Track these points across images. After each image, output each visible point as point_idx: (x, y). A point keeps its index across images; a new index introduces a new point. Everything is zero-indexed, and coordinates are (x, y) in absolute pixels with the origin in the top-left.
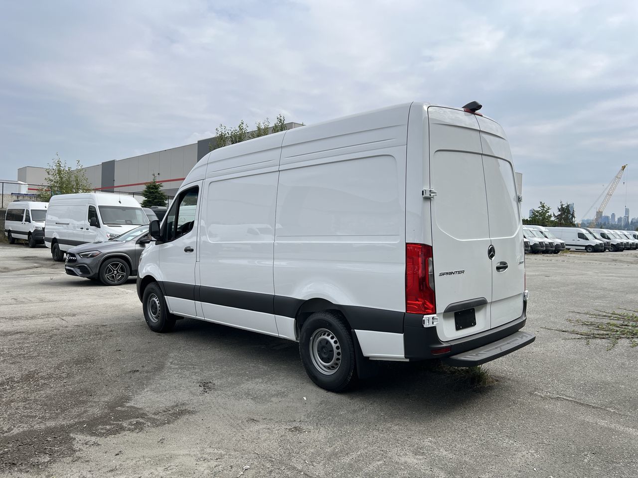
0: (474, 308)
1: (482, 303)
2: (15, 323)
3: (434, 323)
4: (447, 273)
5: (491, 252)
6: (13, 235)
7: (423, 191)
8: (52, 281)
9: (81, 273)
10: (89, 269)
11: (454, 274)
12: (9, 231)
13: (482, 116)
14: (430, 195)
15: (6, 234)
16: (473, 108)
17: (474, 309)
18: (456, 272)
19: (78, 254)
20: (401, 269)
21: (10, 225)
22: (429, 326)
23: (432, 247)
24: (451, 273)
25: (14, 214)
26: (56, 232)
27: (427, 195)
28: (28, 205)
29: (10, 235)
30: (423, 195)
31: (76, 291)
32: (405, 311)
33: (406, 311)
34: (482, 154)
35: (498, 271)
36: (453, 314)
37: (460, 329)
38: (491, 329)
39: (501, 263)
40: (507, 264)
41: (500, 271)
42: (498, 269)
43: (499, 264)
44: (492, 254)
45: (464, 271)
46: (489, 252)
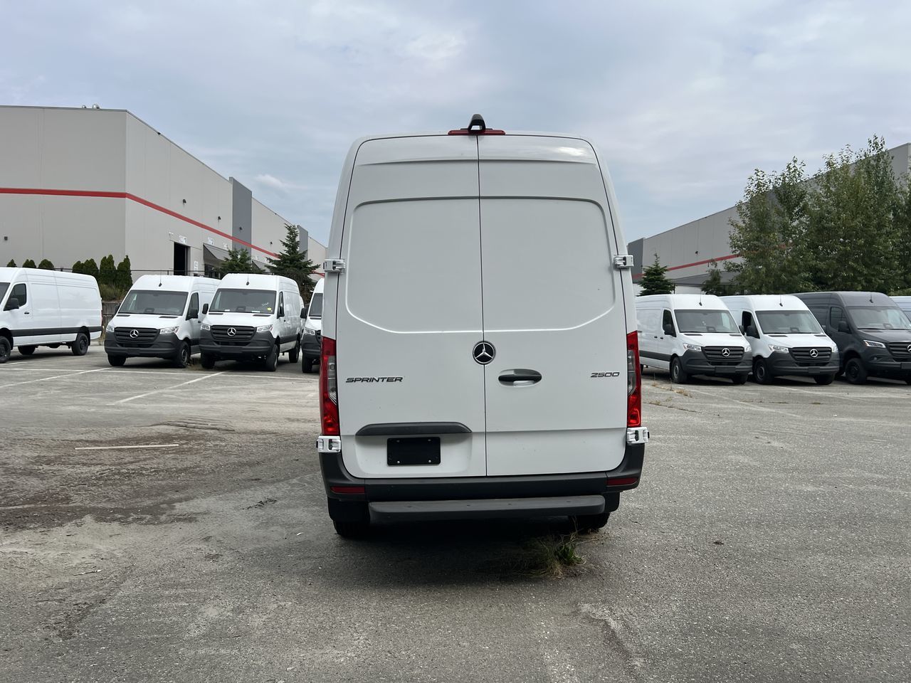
0: (439, 436)
1: (458, 432)
3: (333, 448)
4: (362, 380)
5: (484, 353)
11: (378, 381)
13: (502, 133)
14: (334, 268)
17: (439, 439)
18: (383, 379)
22: (323, 451)
23: (335, 341)
24: (369, 380)
27: (329, 268)
34: (479, 198)
35: (504, 384)
36: (385, 439)
37: (397, 465)
38: (487, 477)
39: (516, 371)
40: (539, 374)
41: (512, 385)
42: (504, 379)
43: (512, 373)
44: (484, 356)
45: (402, 378)
46: (478, 351)
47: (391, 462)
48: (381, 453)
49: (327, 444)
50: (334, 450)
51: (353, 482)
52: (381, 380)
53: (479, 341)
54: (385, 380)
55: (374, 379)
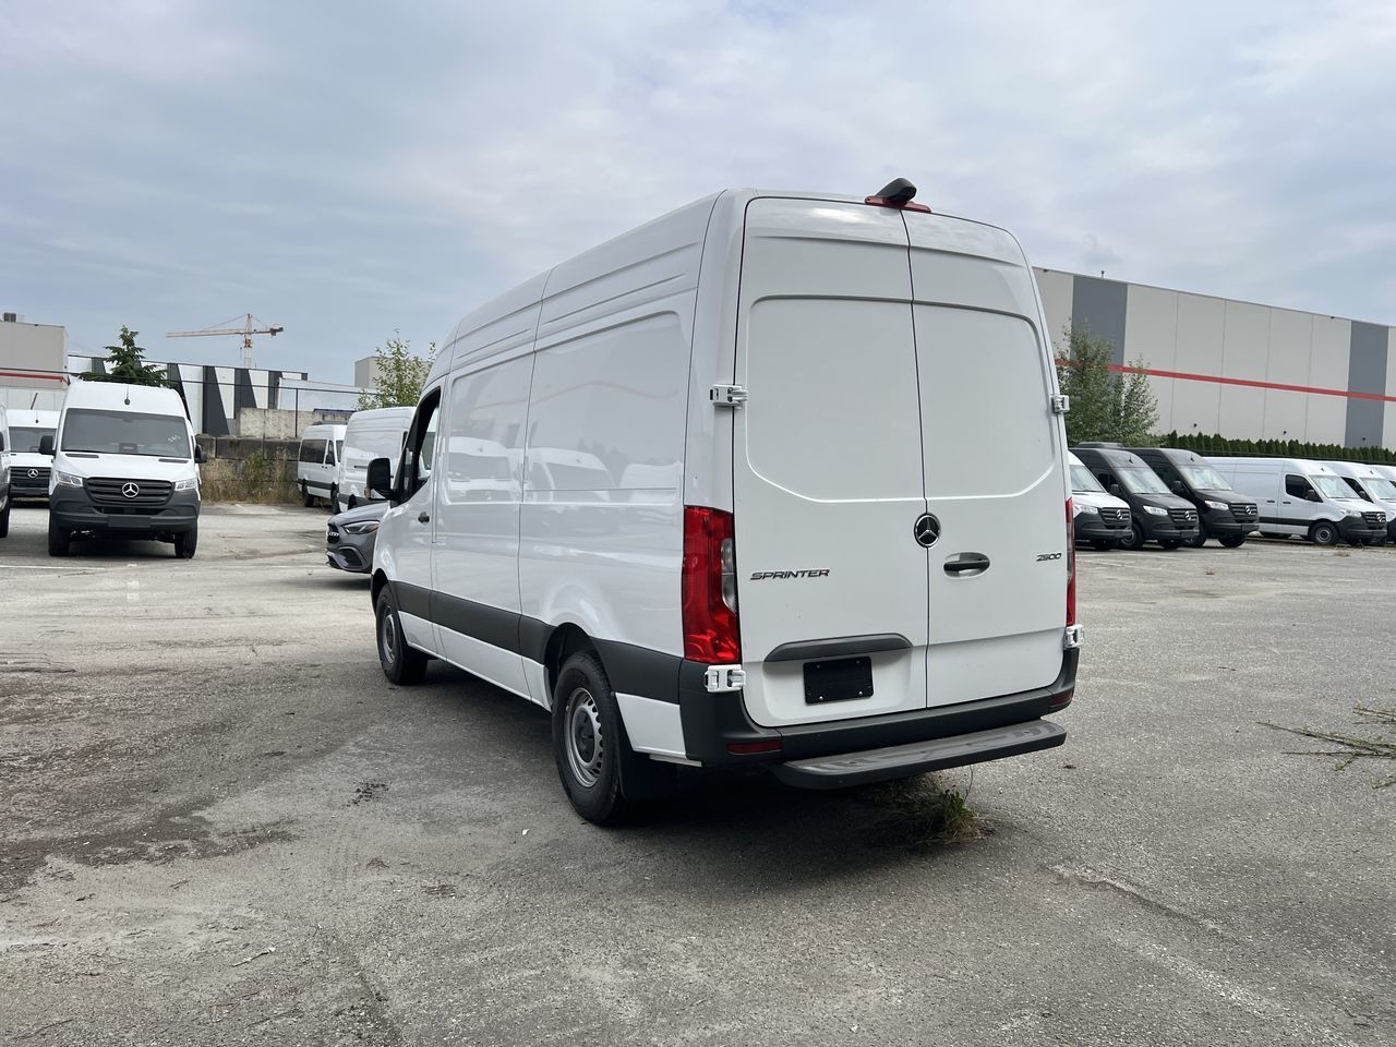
0: (871, 655)
1: (895, 647)
2: (167, 652)
3: (733, 684)
4: (775, 575)
5: (927, 530)
6: (311, 490)
7: (712, 391)
8: (310, 578)
9: (346, 564)
10: (360, 555)
11: (796, 576)
12: (304, 483)
13: (929, 212)
14: (730, 399)
15: (300, 486)
16: (898, 197)
17: (869, 659)
18: (803, 573)
19: (342, 526)
20: (672, 563)
21: (307, 470)
22: (718, 690)
23: (733, 515)
24: (784, 575)
25: (314, 450)
26: (355, 484)
27: (723, 399)
28: (331, 432)
29: (305, 490)
30: (711, 398)
31: (330, 598)
32: (682, 655)
33: (685, 655)
34: (912, 302)
35: (952, 575)
36: (799, 664)
37: (819, 702)
38: (927, 709)
39: (963, 555)
40: (986, 558)
41: (958, 575)
42: (952, 569)
43: (957, 559)
44: (929, 535)
45: (828, 571)
46: (920, 529)
47: (811, 698)
48: (796, 686)
49: (724, 678)
50: (735, 686)
51: (762, 734)
52: (800, 575)
53: (921, 513)
54: (806, 574)
55: (791, 572)
